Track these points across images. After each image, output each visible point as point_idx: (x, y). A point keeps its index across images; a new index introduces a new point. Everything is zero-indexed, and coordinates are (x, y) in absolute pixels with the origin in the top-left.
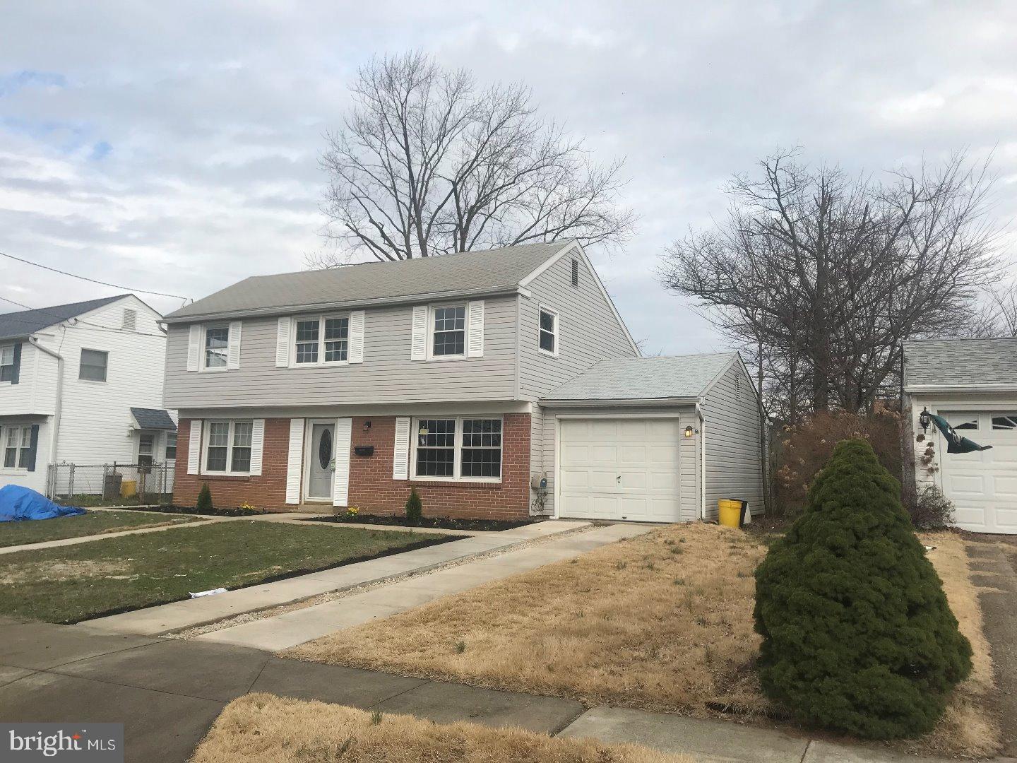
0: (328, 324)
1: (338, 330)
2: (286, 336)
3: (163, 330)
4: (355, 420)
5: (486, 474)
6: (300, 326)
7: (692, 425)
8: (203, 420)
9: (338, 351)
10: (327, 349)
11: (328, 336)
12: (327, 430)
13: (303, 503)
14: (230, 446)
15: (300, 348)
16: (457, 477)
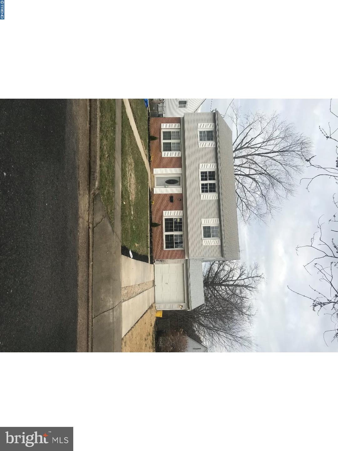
0: (214, 184)
1: (212, 188)
2: (210, 167)
3: (213, 111)
4: (182, 194)
5: (166, 243)
6: (214, 172)
7: (183, 307)
8: (180, 129)
9: (205, 189)
10: (205, 184)
11: (210, 184)
12: (178, 182)
13: (154, 175)
14: (172, 141)
15: (206, 172)
16: (165, 234)
